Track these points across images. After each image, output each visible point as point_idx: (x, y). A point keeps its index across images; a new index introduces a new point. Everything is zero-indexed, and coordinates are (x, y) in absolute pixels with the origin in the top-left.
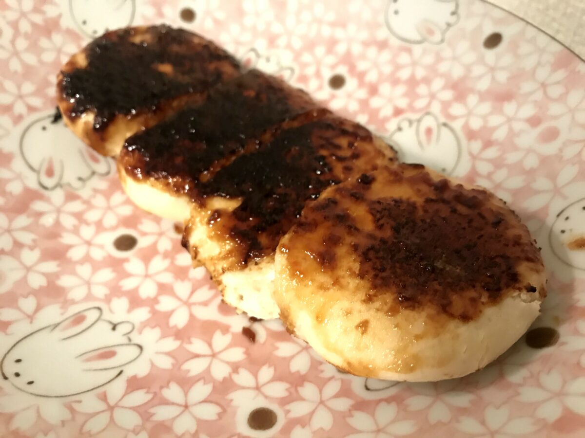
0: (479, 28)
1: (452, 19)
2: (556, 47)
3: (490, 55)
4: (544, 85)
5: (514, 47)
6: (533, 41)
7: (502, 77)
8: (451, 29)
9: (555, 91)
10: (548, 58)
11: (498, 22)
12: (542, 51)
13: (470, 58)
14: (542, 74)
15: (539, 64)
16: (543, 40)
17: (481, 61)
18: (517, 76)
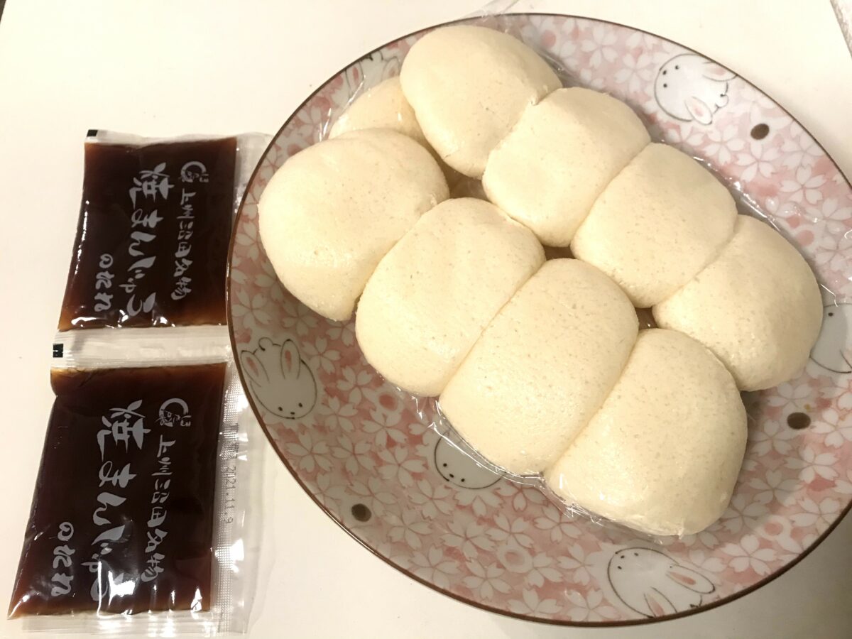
0: (747, 116)
1: (721, 102)
2: (817, 151)
3: (757, 145)
4: (803, 188)
5: (779, 142)
6: (797, 139)
7: (767, 170)
8: (720, 111)
9: (814, 196)
10: (809, 161)
11: (766, 112)
12: (804, 152)
13: (737, 145)
14: (804, 175)
15: (801, 165)
16: (806, 140)
17: (747, 149)
18: (781, 173)
